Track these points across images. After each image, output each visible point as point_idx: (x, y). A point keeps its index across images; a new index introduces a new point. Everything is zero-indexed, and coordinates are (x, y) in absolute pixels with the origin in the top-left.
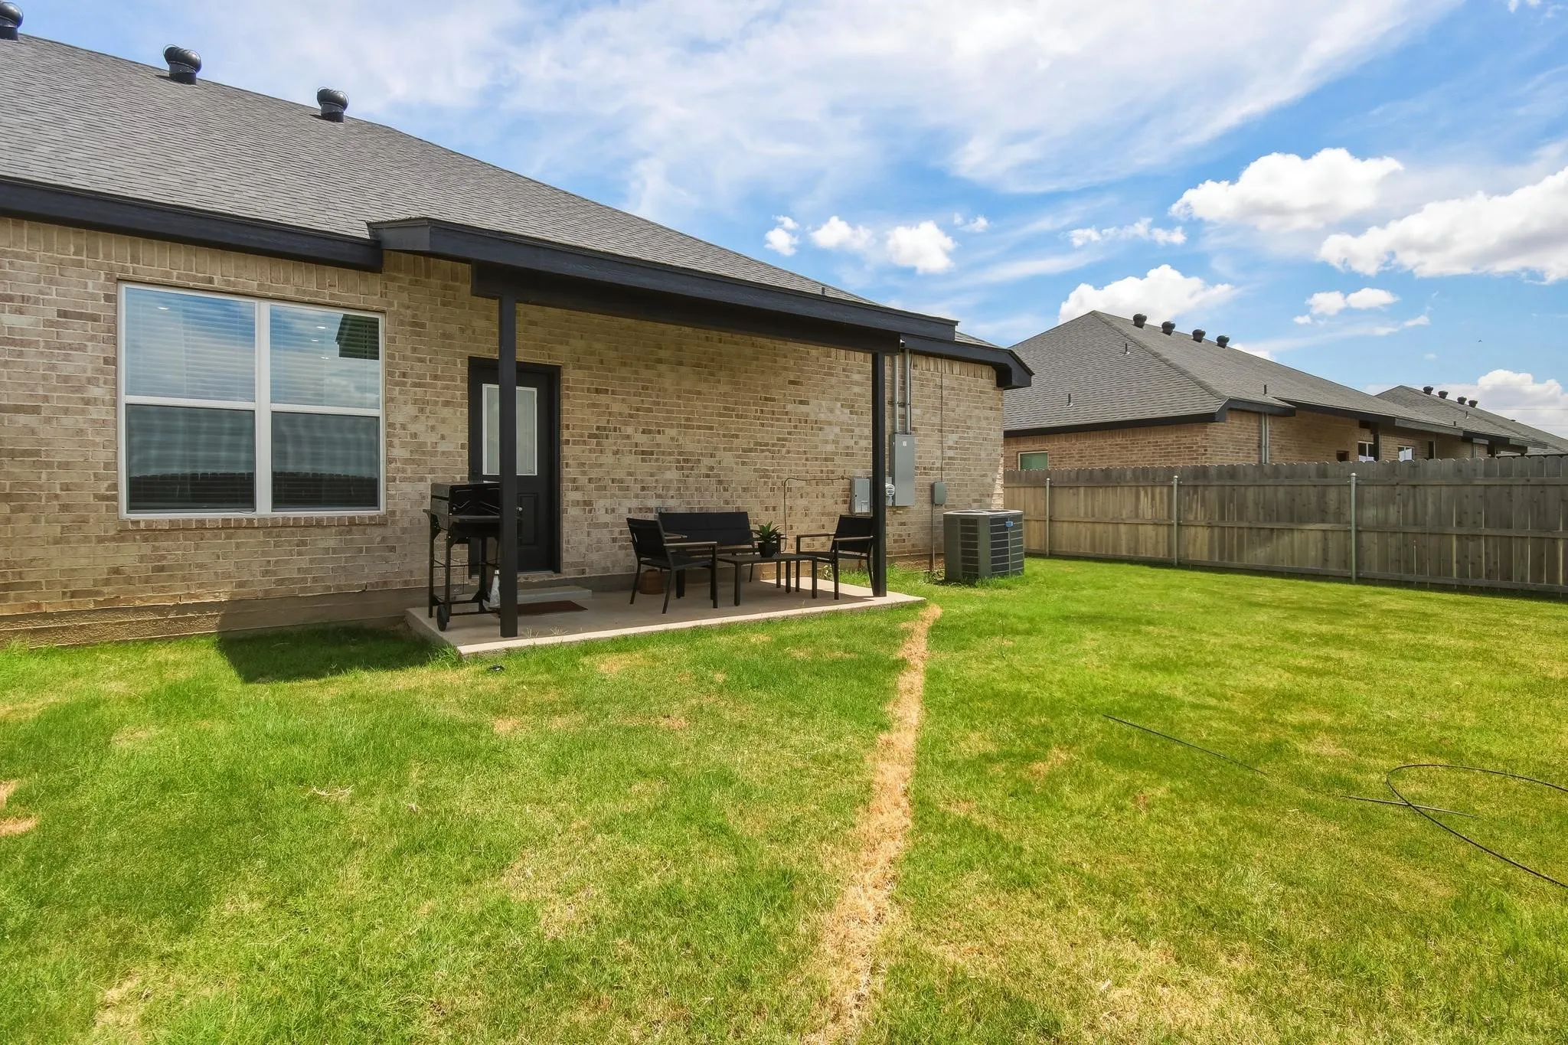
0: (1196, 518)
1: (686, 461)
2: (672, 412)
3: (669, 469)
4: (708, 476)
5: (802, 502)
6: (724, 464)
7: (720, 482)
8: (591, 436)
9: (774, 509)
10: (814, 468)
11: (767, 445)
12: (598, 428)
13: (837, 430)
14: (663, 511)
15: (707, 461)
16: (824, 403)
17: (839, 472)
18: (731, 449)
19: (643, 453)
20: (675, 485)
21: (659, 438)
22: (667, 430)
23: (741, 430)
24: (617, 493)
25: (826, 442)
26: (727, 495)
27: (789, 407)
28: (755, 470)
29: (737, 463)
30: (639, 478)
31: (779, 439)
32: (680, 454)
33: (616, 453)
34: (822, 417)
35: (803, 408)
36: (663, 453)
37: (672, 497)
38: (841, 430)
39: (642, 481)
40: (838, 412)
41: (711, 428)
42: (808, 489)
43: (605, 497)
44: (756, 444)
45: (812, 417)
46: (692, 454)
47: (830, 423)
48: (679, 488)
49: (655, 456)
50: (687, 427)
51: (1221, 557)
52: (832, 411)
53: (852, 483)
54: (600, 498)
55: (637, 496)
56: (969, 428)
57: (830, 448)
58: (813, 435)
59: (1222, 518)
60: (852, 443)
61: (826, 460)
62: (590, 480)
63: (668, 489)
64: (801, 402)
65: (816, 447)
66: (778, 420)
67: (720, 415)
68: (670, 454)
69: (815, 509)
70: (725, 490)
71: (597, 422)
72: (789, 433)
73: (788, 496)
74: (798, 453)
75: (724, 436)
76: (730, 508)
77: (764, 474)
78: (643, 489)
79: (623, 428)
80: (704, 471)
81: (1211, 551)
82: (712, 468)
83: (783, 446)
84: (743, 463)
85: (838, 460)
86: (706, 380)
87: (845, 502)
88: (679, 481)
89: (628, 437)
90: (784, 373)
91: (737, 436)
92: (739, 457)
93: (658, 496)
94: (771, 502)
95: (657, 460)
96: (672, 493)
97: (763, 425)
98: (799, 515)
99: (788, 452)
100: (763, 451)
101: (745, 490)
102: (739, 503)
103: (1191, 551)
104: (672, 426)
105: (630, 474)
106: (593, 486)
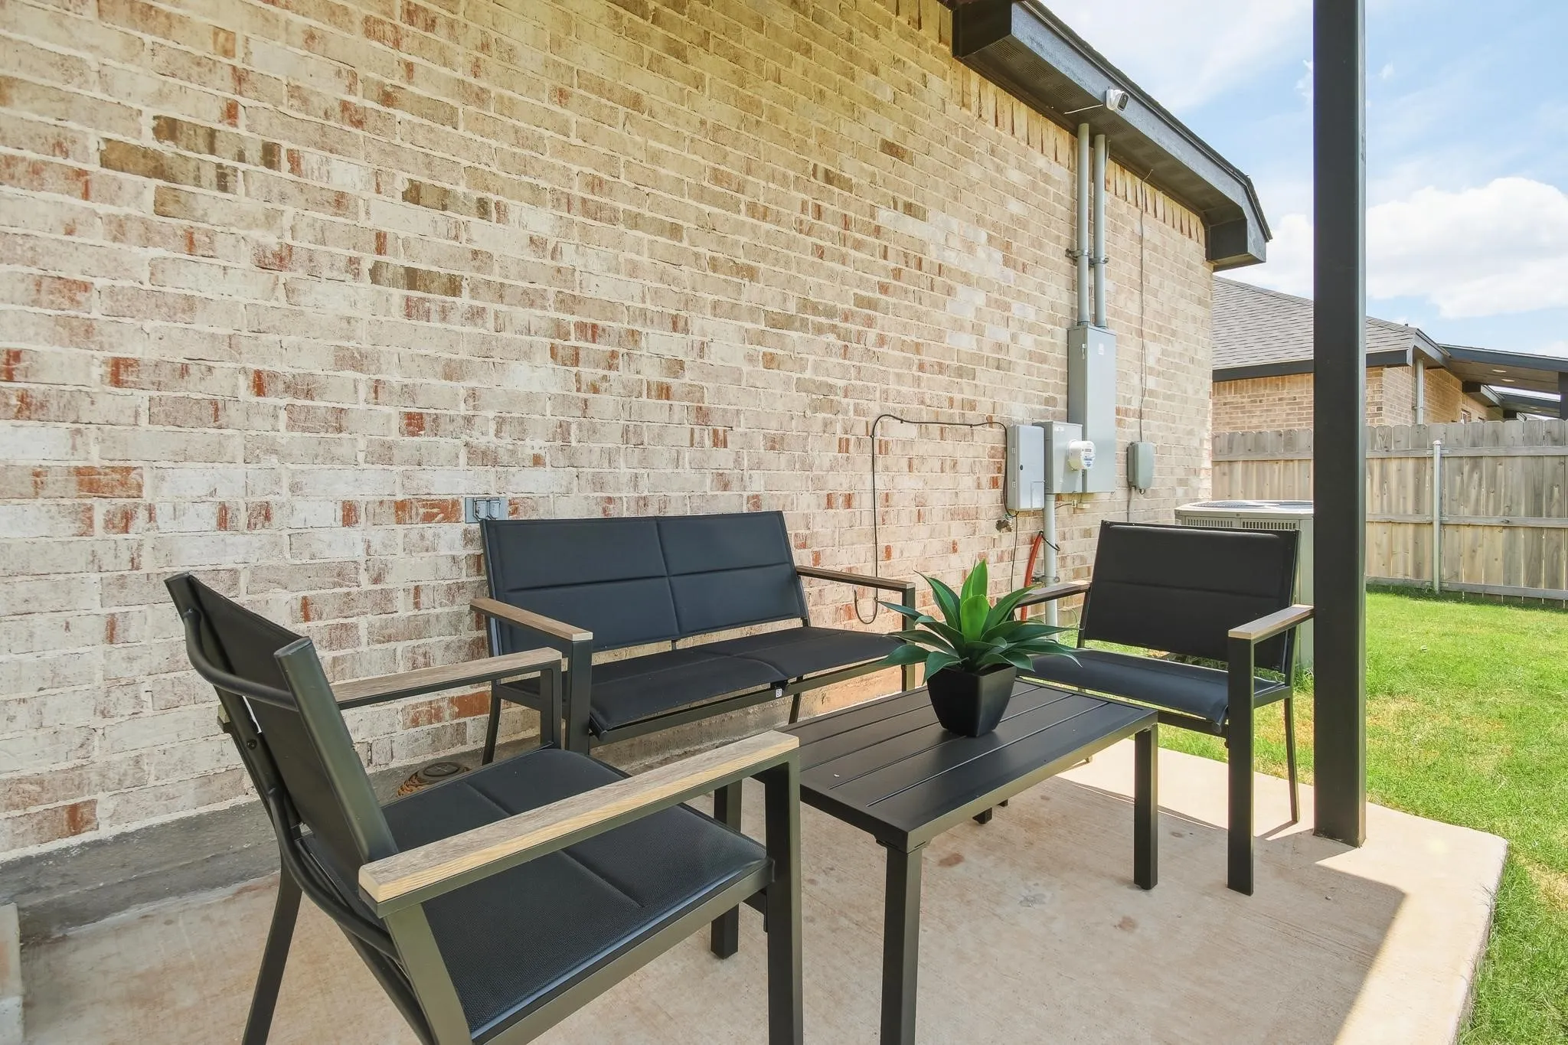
0: (1476, 513)
1: (593, 332)
2: (536, 145)
3: (527, 354)
4: (664, 392)
5: (908, 484)
6: (714, 356)
7: (702, 415)
8: (115, 157)
9: (848, 501)
10: (936, 387)
11: (830, 313)
12: (168, 129)
13: (980, 299)
14: (501, 513)
15: (659, 341)
16: (955, 224)
17: (984, 409)
18: (733, 312)
19: (412, 278)
20: (551, 416)
21: (482, 233)
22: (517, 208)
23: (763, 255)
24: (284, 436)
25: (958, 326)
26: (722, 458)
27: (885, 216)
28: (801, 387)
29: (750, 359)
30: (394, 378)
31: (860, 301)
32: (568, 303)
33: (275, 261)
34: (951, 259)
35: (911, 226)
36: (500, 292)
37: (537, 461)
38: (988, 299)
39: (408, 392)
40: (981, 254)
41: (675, 231)
42: (924, 447)
43: (214, 456)
44: (805, 305)
45: (932, 256)
46: (609, 308)
47: (966, 279)
48: (564, 429)
49: (464, 300)
50: (592, 211)
51: (1533, 581)
52: (970, 247)
53: (1009, 435)
54: (184, 456)
55: (383, 454)
56: (1174, 333)
57: (966, 342)
58: (935, 305)
59: (1537, 512)
60: (1004, 336)
61: (960, 372)
62: (119, 371)
63: (522, 428)
64: (909, 208)
65: (939, 336)
66: (858, 245)
67: (701, 194)
68: (530, 299)
69: (938, 502)
70: (720, 441)
71: (161, 96)
72: (884, 289)
73: (879, 466)
74: (903, 346)
75: (714, 264)
76: (731, 503)
77: (824, 398)
78: (414, 423)
79: (311, 158)
80: (653, 374)
81: (1510, 568)
82: (677, 367)
83: (870, 322)
84: (770, 361)
85: (986, 377)
86: (655, 64)
87: (994, 483)
88: (564, 401)
89: (340, 201)
90: (873, 118)
91: (751, 273)
92: (759, 339)
93: (483, 457)
94: (839, 483)
95: (475, 315)
96: (535, 444)
97: (820, 252)
98: (905, 521)
99: (882, 341)
100: (819, 330)
101: (774, 444)
102: (757, 486)
103: (1463, 571)
104: (536, 196)
105: (354, 361)
106: (140, 398)
